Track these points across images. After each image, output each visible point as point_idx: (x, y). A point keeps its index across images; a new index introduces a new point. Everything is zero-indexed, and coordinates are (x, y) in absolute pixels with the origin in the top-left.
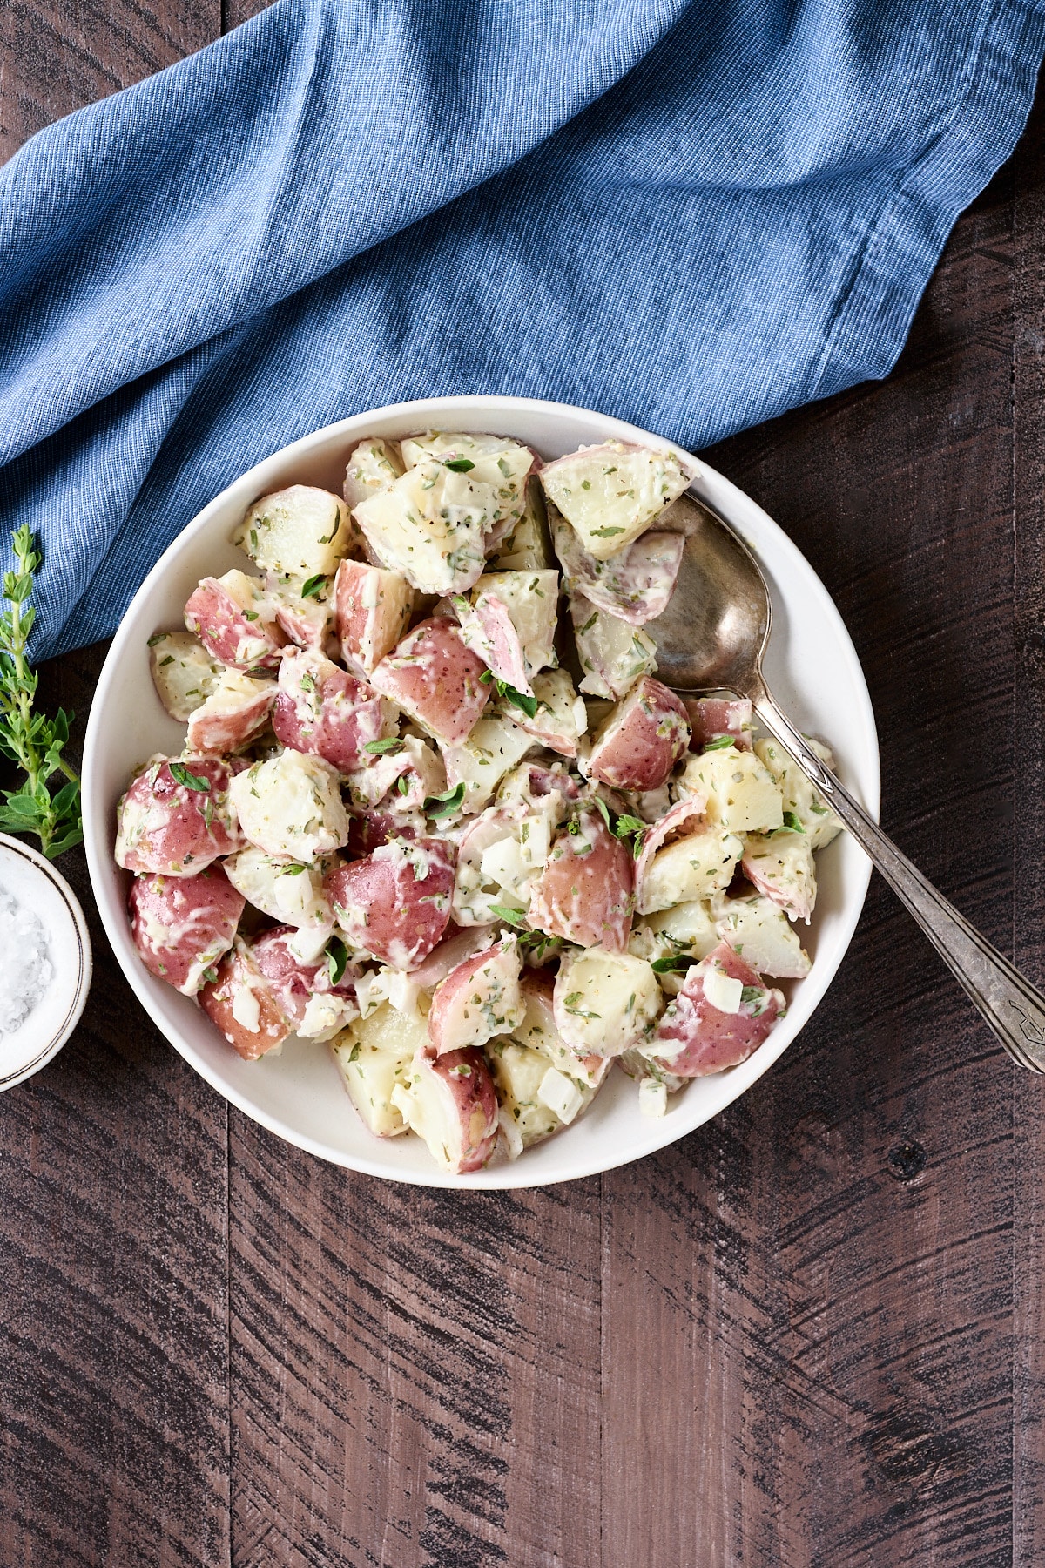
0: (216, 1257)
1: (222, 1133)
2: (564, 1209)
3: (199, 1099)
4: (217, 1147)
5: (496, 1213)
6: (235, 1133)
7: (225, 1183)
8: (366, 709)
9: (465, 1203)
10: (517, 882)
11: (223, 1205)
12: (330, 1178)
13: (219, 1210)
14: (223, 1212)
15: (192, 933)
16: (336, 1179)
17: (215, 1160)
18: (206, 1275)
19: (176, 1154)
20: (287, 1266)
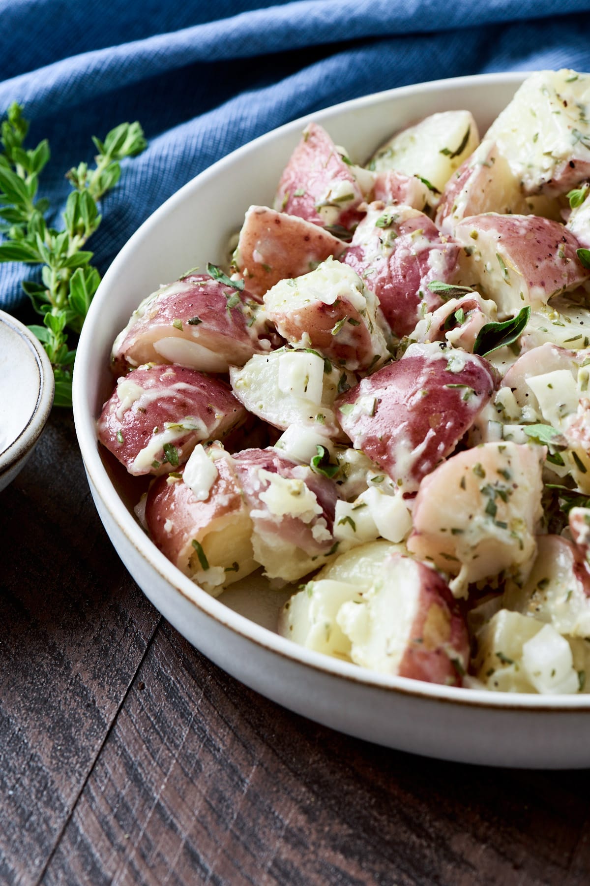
0: (48, 825)
1: (112, 706)
2: (516, 873)
3: (100, 670)
4: (99, 719)
5: (425, 857)
6: (127, 712)
7: (93, 755)
8: (442, 249)
9: (388, 837)
10: (563, 413)
11: (80, 775)
12: (226, 778)
13: (73, 780)
14: (78, 782)
15: (170, 399)
16: (233, 780)
17: (91, 729)
18: (27, 839)
19: (48, 715)
20: (133, 855)
